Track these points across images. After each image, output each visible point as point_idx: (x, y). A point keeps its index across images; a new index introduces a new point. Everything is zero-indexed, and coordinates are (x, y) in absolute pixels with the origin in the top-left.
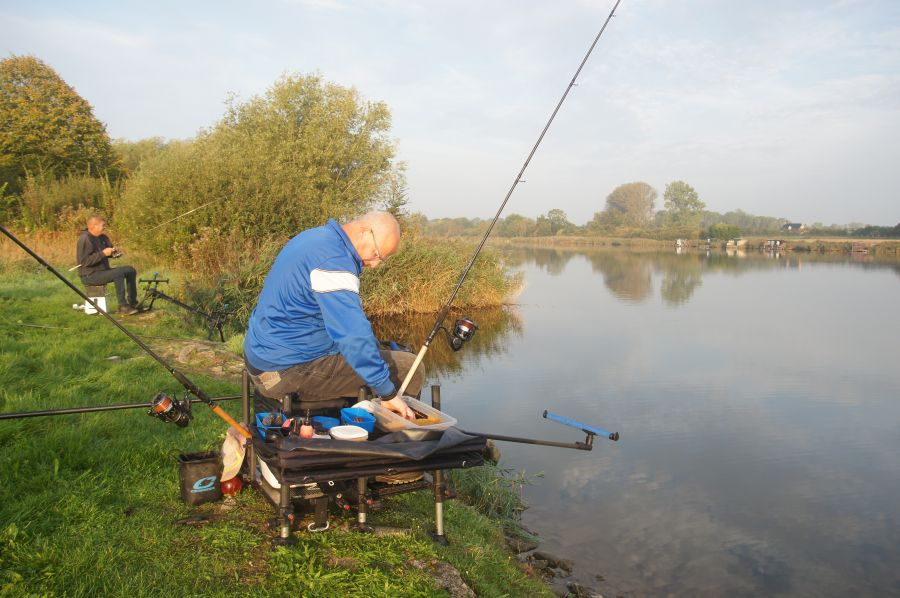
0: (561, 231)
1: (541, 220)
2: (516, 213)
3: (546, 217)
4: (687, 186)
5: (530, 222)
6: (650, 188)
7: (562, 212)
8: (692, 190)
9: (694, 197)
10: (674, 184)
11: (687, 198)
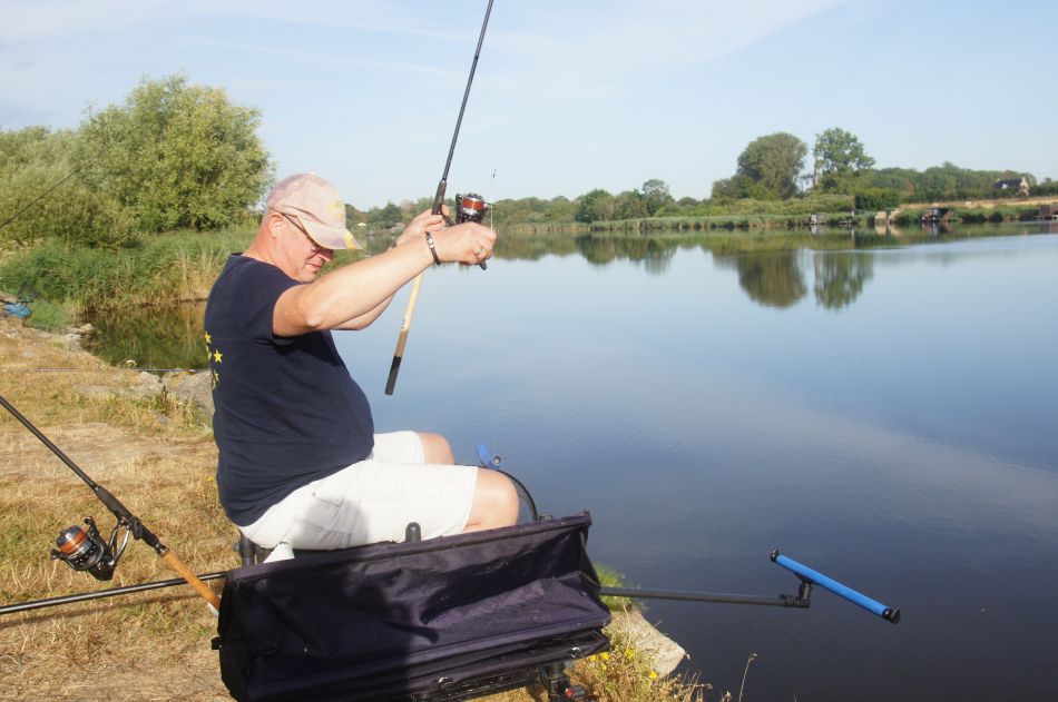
1: (633, 194)
3: (642, 192)
4: (848, 135)
5: (617, 199)
7: (661, 183)
8: (855, 140)
9: (857, 151)
10: (828, 133)
11: (847, 152)
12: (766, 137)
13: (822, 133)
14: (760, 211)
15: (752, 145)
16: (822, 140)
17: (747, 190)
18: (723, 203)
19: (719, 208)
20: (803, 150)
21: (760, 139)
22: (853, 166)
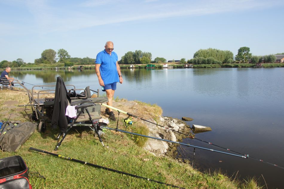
0: (22, 65)
1: (14, 62)
2: (5, 60)
3: (16, 61)
4: (65, 50)
5: (10, 63)
6: (54, 51)
7: (21, 59)
8: (66, 52)
9: (67, 54)
10: (60, 50)
11: (65, 54)
12: (47, 50)
13: (59, 50)
14: (45, 66)
15: (44, 51)
16: (59, 51)
17: (43, 62)
18: (36, 64)
19: (36, 65)
20: (55, 53)
21: (46, 50)
22: (66, 57)
